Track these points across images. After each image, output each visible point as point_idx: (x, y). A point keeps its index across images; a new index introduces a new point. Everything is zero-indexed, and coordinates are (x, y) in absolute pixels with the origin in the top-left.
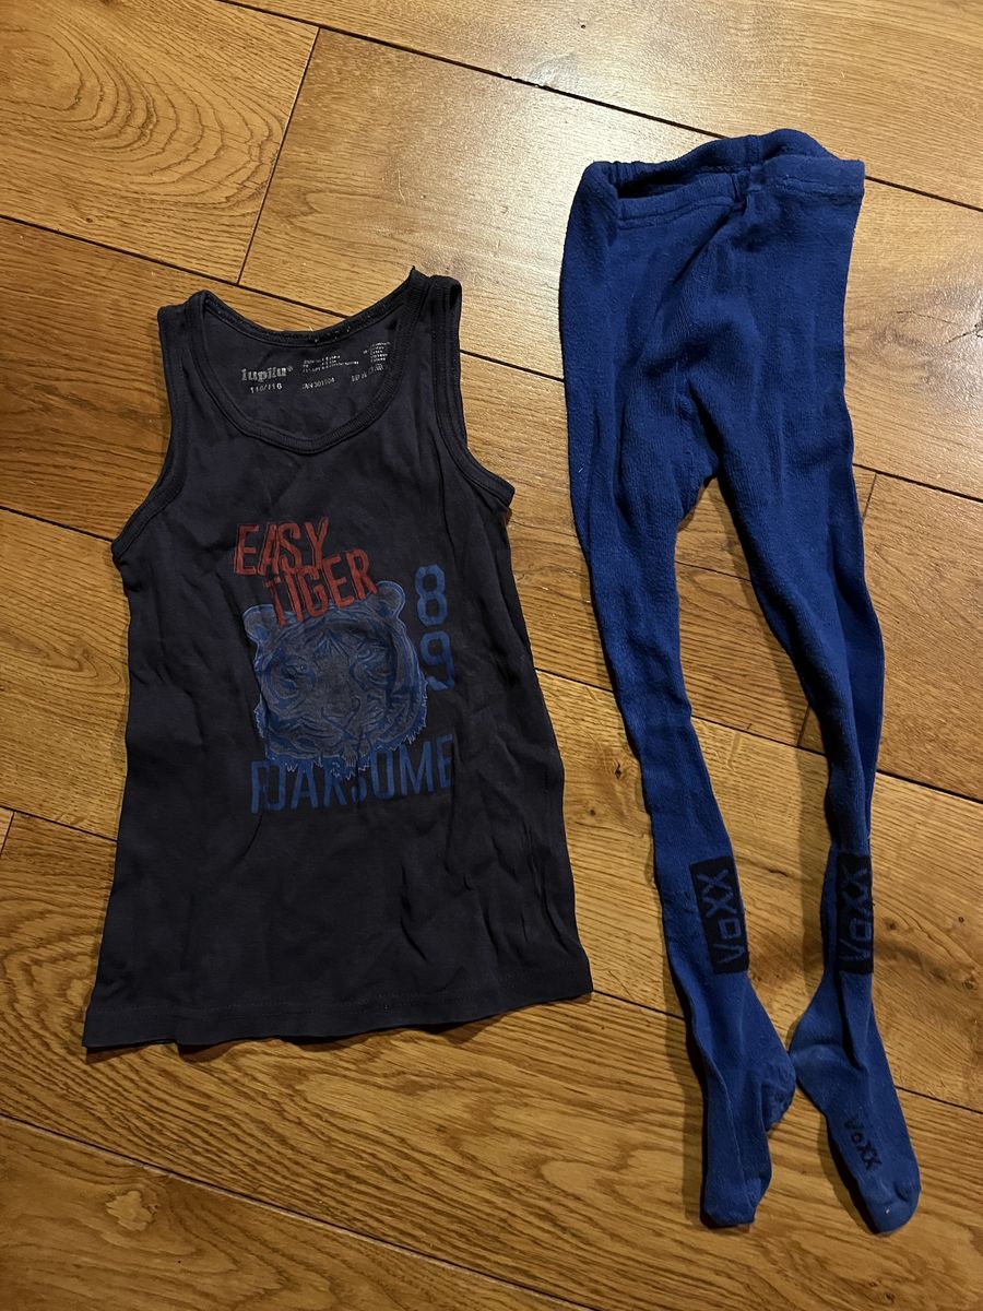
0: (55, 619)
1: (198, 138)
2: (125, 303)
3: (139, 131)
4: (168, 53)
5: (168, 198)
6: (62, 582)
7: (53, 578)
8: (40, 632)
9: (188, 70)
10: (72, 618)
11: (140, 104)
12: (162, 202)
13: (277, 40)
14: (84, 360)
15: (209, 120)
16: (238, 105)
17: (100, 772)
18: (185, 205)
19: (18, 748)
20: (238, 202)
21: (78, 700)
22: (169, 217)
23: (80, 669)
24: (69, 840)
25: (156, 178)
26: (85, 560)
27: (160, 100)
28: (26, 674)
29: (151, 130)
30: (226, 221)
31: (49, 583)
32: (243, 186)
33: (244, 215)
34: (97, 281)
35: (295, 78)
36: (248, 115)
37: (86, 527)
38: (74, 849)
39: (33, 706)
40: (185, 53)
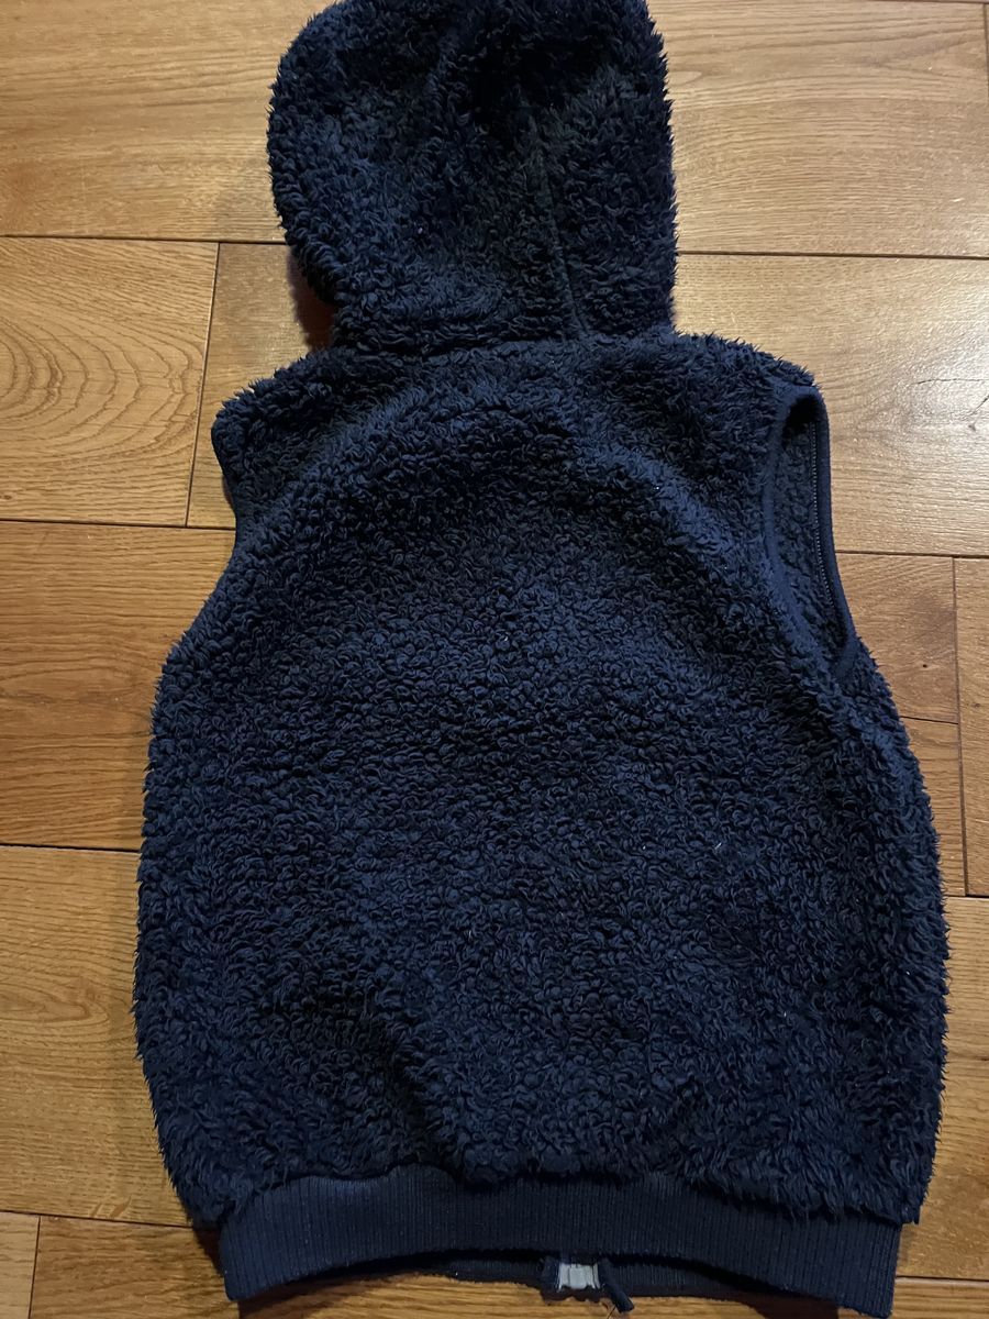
0: (45, 961)
1: (111, 385)
2: (64, 576)
3: (45, 392)
4: (60, 304)
5: (91, 454)
6: (47, 912)
7: (34, 911)
8: (30, 981)
9: (86, 317)
10: (65, 954)
11: (42, 363)
12: (85, 459)
13: (176, 265)
14: (30, 650)
15: (121, 364)
16: (149, 341)
17: (133, 1141)
18: (112, 456)
19: (29, 1134)
20: (170, 439)
21: (91, 1055)
22: (96, 473)
23: (87, 1015)
24: (113, 1238)
25: (74, 436)
26: (70, 880)
27: (62, 356)
28: (23, 1037)
29: (59, 388)
30: (159, 462)
31: (31, 919)
32: (171, 421)
33: (178, 452)
34: (30, 560)
35: (205, 300)
36: (161, 348)
37: (65, 840)
38: (123, 1248)
39: (38, 1076)
40: (80, 300)
